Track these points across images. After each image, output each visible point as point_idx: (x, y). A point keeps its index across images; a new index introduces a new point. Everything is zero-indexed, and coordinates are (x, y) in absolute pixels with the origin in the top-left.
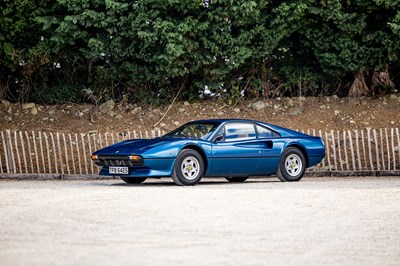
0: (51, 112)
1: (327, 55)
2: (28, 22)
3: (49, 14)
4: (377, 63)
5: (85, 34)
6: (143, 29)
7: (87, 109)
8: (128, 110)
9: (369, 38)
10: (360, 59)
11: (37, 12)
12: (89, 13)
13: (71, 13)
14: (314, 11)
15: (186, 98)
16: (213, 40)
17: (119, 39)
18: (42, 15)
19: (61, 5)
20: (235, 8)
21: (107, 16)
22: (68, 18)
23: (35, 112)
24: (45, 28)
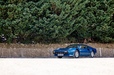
0: (26, 45)
1: (81, 35)
2: (26, 26)
3: (31, 24)
4: (89, 37)
5: (38, 28)
6: (51, 27)
7: (34, 45)
8: (41, 45)
9: (89, 31)
10: (87, 35)
11: (29, 24)
12: (41, 24)
13: (36, 24)
14: (81, 26)
15: (52, 43)
16: (62, 31)
17: (45, 30)
18: (30, 24)
19: (34, 23)
20: (69, 24)
21: (44, 24)
22: (36, 25)
23: (23, 45)
24: (31, 27)
